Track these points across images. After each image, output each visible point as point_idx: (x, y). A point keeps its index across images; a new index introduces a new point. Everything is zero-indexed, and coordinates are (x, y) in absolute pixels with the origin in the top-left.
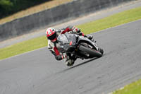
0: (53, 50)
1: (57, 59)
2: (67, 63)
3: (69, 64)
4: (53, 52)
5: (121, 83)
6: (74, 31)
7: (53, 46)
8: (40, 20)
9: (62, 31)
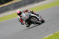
0: (20, 20)
4: (20, 21)
6: (29, 11)
7: (20, 18)
9: (24, 11)
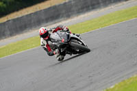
0: (45, 47)
1: (49, 55)
2: (58, 58)
5: (112, 82)
8: (32, 21)
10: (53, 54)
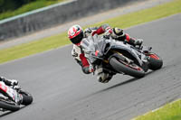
0: (78, 58)
2: (98, 78)
3: (101, 80)
4: (78, 61)
9: (93, 31)
10: (88, 73)
